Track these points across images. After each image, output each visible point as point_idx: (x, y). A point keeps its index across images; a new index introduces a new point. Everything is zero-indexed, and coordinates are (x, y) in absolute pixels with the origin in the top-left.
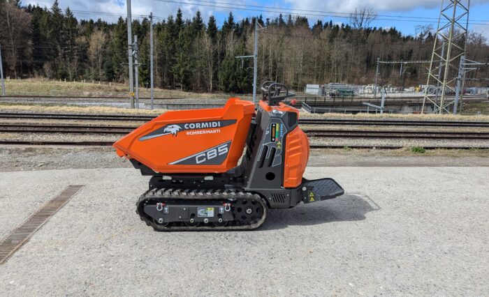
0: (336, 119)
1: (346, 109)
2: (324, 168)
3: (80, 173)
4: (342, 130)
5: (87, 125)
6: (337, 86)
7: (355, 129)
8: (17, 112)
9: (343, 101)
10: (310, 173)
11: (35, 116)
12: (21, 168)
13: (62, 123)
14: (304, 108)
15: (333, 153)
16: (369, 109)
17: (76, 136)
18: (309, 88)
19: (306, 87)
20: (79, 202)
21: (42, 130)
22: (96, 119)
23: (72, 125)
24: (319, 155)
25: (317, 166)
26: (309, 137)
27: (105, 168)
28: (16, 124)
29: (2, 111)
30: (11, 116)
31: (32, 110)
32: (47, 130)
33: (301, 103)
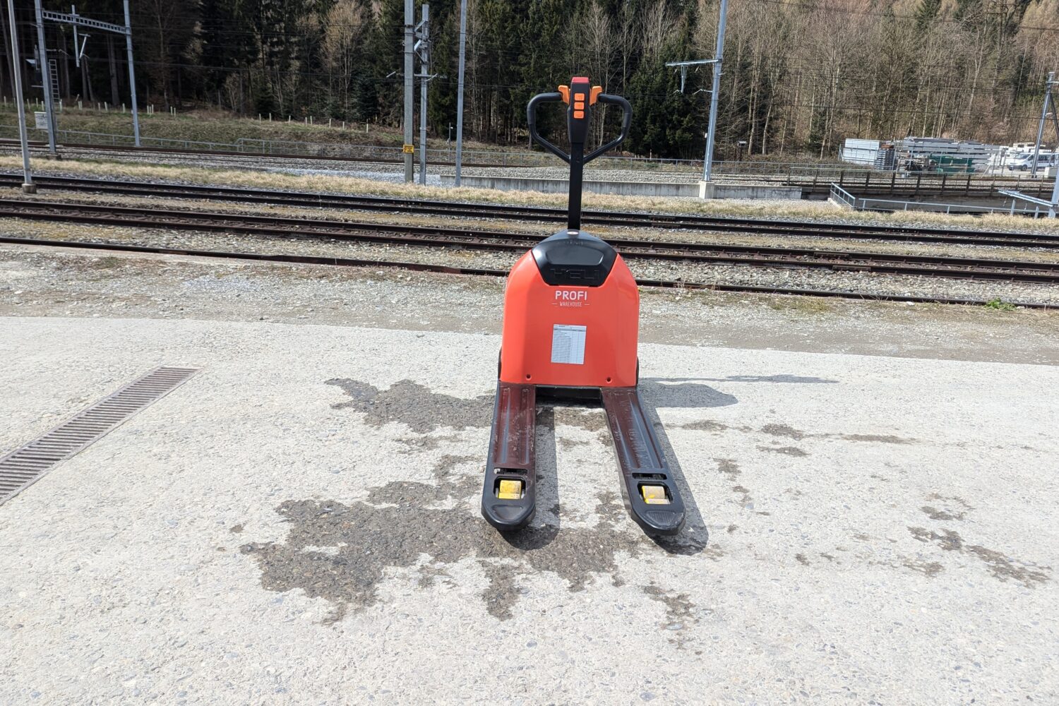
0: (931, 227)
1: (949, 206)
2: (934, 362)
3: (205, 331)
4: (946, 257)
5: (297, 217)
6: (927, 144)
7: (984, 256)
8: (149, 181)
9: (944, 185)
10: (894, 377)
11: (187, 192)
12: (68, 310)
13: (240, 209)
14: (836, 199)
15: (956, 317)
16: (1016, 207)
17: (266, 242)
18: (851, 149)
19: (843, 146)
20: (161, 422)
21: (195, 224)
22: (318, 205)
23: (263, 215)
24: (912, 322)
25: (910, 354)
26: (854, 271)
27: (278, 322)
28: (139, 207)
29: (117, 177)
30: (135, 189)
31: (181, 177)
32: (204, 224)
33: (829, 186)
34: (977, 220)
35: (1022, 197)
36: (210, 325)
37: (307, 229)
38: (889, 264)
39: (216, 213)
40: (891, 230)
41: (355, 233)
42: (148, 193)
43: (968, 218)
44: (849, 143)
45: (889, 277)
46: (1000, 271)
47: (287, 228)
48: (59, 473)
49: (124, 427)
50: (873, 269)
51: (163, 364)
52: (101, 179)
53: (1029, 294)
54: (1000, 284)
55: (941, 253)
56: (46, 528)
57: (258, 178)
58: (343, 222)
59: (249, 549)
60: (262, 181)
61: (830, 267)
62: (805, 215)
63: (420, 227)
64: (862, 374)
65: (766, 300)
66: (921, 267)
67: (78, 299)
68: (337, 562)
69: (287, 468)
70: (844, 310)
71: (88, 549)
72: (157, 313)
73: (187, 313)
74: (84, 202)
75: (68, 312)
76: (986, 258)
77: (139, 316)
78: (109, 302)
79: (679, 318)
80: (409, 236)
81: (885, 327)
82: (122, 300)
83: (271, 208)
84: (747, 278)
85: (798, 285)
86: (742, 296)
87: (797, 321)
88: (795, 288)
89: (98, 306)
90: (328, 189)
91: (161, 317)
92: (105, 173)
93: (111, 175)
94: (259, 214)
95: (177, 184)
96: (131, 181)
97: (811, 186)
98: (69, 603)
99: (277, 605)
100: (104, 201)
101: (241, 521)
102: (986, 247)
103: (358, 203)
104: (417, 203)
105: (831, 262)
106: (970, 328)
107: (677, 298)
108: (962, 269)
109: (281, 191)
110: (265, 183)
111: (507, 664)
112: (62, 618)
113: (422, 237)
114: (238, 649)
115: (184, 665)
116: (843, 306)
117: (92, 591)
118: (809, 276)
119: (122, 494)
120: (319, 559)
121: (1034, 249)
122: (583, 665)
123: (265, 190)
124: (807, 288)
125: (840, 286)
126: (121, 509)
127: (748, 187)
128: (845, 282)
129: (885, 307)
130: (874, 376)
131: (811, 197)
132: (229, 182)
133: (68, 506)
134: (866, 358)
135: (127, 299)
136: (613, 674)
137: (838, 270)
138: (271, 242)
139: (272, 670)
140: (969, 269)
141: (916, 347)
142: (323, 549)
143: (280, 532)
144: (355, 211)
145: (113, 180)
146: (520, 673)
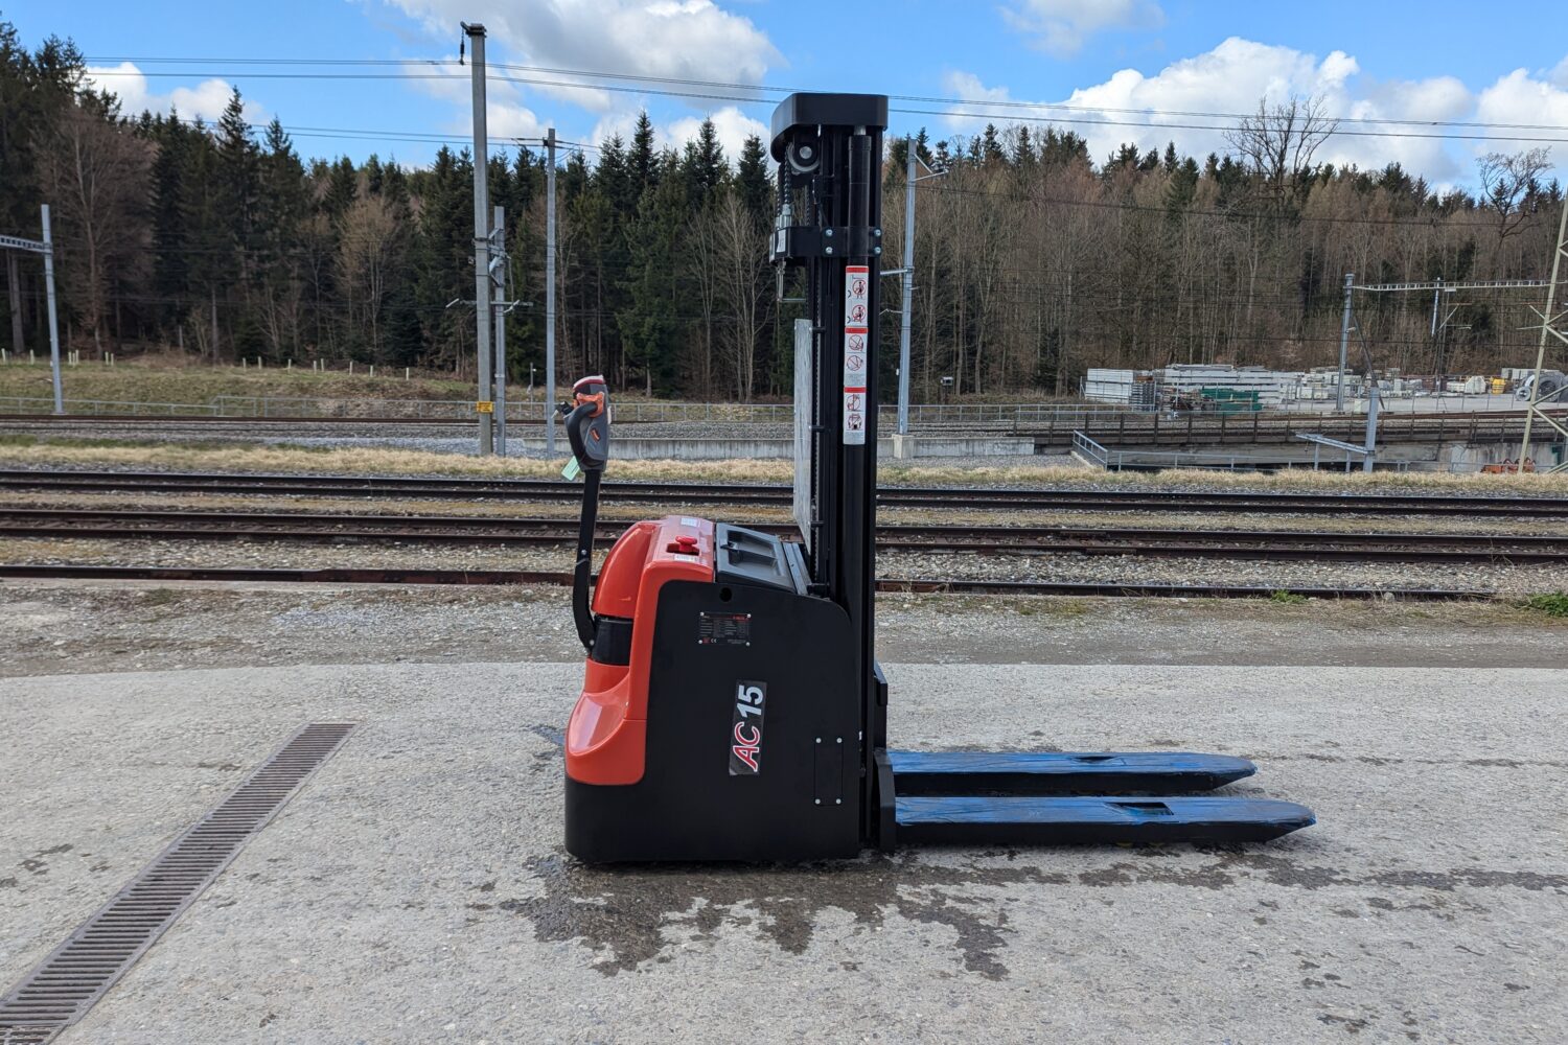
0: (1209, 490)
1: (1234, 456)
2: (1213, 668)
3: (340, 678)
4: (1232, 531)
5: (337, 513)
6: (1197, 373)
7: (1280, 527)
8: (106, 470)
9: (1223, 427)
10: (1169, 687)
11: (165, 483)
12: (137, 661)
13: (252, 505)
14: (1082, 453)
15: (1236, 615)
16: (1320, 456)
17: (301, 551)
18: (1097, 382)
19: (1085, 380)
20: (346, 785)
21: (188, 530)
22: (366, 493)
23: (287, 511)
24: (1186, 623)
25: (1186, 661)
26: (1114, 555)
27: (421, 661)
28: (101, 509)
29: (55, 466)
30: (85, 482)
31: (153, 460)
32: (204, 529)
33: (1071, 435)
34: (1269, 478)
35: (1327, 441)
36: (343, 670)
37: (354, 530)
38: (1159, 544)
39: (217, 513)
40: (1157, 496)
41: (426, 532)
42: (111, 488)
43: (1256, 476)
44: (1092, 374)
45: (1161, 563)
46: (1301, 547)
47: (325, 530)
48: (258, 846)
49: (305, 794)
50: (1139, 551)
51: (310, 718)
52: (31, 469)
53: (1339, 576)
54: (1301, 564)
55: (1225, 525)
56: (281, 900)
57: (267, 457)
58: (406, 517)
59: (509, 905)
60: (274, 462)
61: (1083, 550)
62: (1042, 480)
63: (517, 518)
64: (1133, 686)
65: (1012, 603)
66: (1201, 547)
67: (144, 647)
68: (609, 911)
69: (514, 825)
70: (1107, 609)
71: (339, 917)
72: (258, 660)
73: (298, 658)
74: (17, 505)
75: (139, 665)
76: (1282, 530)
77: (236, 665)
78: (187, 649)
79: (913, 630)
80: (503, 533)
81: (1155, 630)
82: (204, 645)
83: (297, 501)
84: (975, 570)
85: (1043, 577)
86: (983, 600)
87: (1052, 629)
88: (1040, 582)
89: (175, 655)
90: (373, 469)
91: (267, 665)
92: (37, 460)
93: (45, 462)
94: (280, 511)
95: (148, 473)
96: (78, 470)
97: (1046, 436)
98: (348, 964)
99: (564, 953)
100: (46, 502)
101: (490, 879)
102: (1281, 516)
103: (422, 489)
104: (507, 484)
105: (1083, 543)
106: (1252, 627)
107: (906, 606)
108: (1251, 547)
109: (306, 476)
110: (279, 465)
111: (813, 987)
112: (349, 979)
113: (524, 534)
114: (541, 993)
115: (494, 1009)
116: (1105, 606)
117: (366, 953)
118: (1057, 565)
119: (344, 862)
120: (589, 909)
121: (1344, 515)
122: (886, 983)
123: (281, 475)
124: (1055, 581)
125: (1099, 576)
126: (353, 876)
127: (961, 441)
128: (1104, 571)
129: (1154, 606)
130: (1146, 688)
131: (1047, 451)
132: (225, 466)
133: (290, 876)
134: (1137, 668)
135: (211, 643)
136: (918, 989)
137: (1092, 554)
138: (308, 551)
139: (585, 1007)
140: (1262, 546)
141: (1192, 653)
142: (590, 900)
143: (538, 889)
144: (419, 499)
145: (51, 471)
146: (828, 994)
